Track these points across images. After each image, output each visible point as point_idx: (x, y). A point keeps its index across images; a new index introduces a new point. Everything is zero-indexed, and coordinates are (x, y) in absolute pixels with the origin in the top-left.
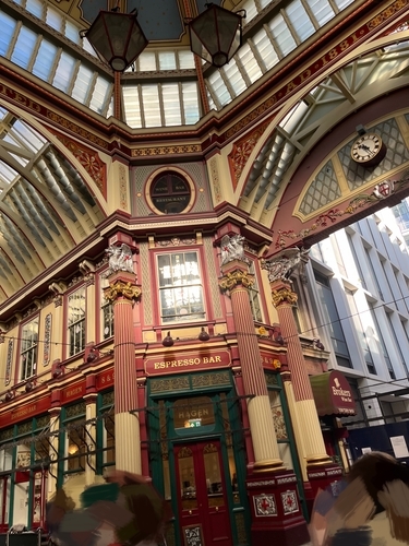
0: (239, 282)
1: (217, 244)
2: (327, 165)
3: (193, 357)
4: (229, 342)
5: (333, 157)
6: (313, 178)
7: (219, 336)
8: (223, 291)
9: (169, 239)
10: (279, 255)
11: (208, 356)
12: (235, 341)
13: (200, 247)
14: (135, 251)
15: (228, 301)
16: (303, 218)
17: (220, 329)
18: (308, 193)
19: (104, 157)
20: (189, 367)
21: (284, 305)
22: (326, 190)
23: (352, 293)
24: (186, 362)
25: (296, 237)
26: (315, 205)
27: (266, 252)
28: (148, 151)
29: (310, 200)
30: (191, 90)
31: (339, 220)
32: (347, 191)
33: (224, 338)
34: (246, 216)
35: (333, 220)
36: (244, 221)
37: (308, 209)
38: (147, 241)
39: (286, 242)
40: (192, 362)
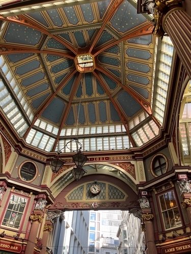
0: (38, 220)
1: (36, 200)
2: (82, 186)
3: (8, 244)
4: (24, 243)
5: (85, 184)
6: (76, 188)
7: (21, 239)
8: (30, 220)
9: (20, 190)
10: (54, 210)
11: (13, 246)
12: (26, 243)
13: (29, 198)
14: (5, 190)
15: (30, 225)
16: (68, 201)
17: (22, 236)
18: (72, 192)
19: (12, 149)
20: (4, 248)
21: (47, 232)
22: (78, 195)
23: (67, 227)
24: (4, 246)
25: (62, 207)
26: (73, 198)
27: (49, 207)
28: (28, 153)
29: (72, 195)
30: (52, 141)
31: (79, 208)
32: (85, 199)
33: (23, 240)
34: (50, 192)
35: (77, 207)
36: (49, 194)
37: (70, 198)
38: (11, 187)
39: (58, 207)
40: (6, 246)
